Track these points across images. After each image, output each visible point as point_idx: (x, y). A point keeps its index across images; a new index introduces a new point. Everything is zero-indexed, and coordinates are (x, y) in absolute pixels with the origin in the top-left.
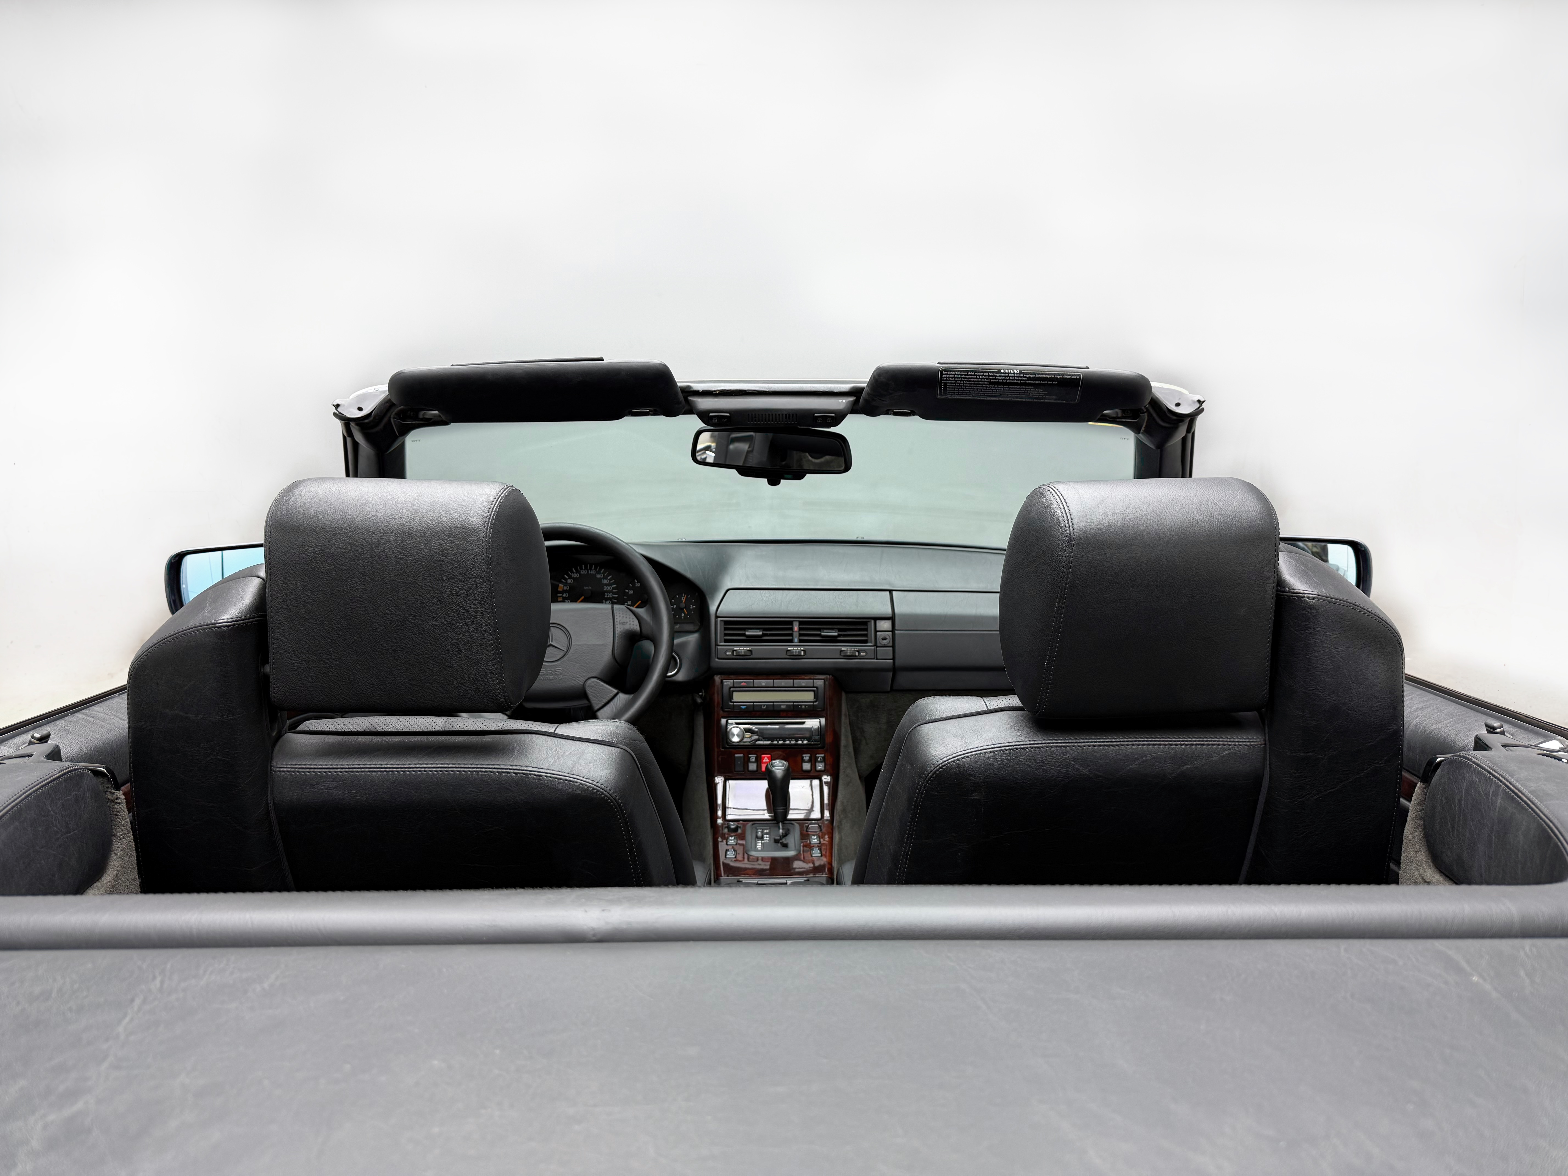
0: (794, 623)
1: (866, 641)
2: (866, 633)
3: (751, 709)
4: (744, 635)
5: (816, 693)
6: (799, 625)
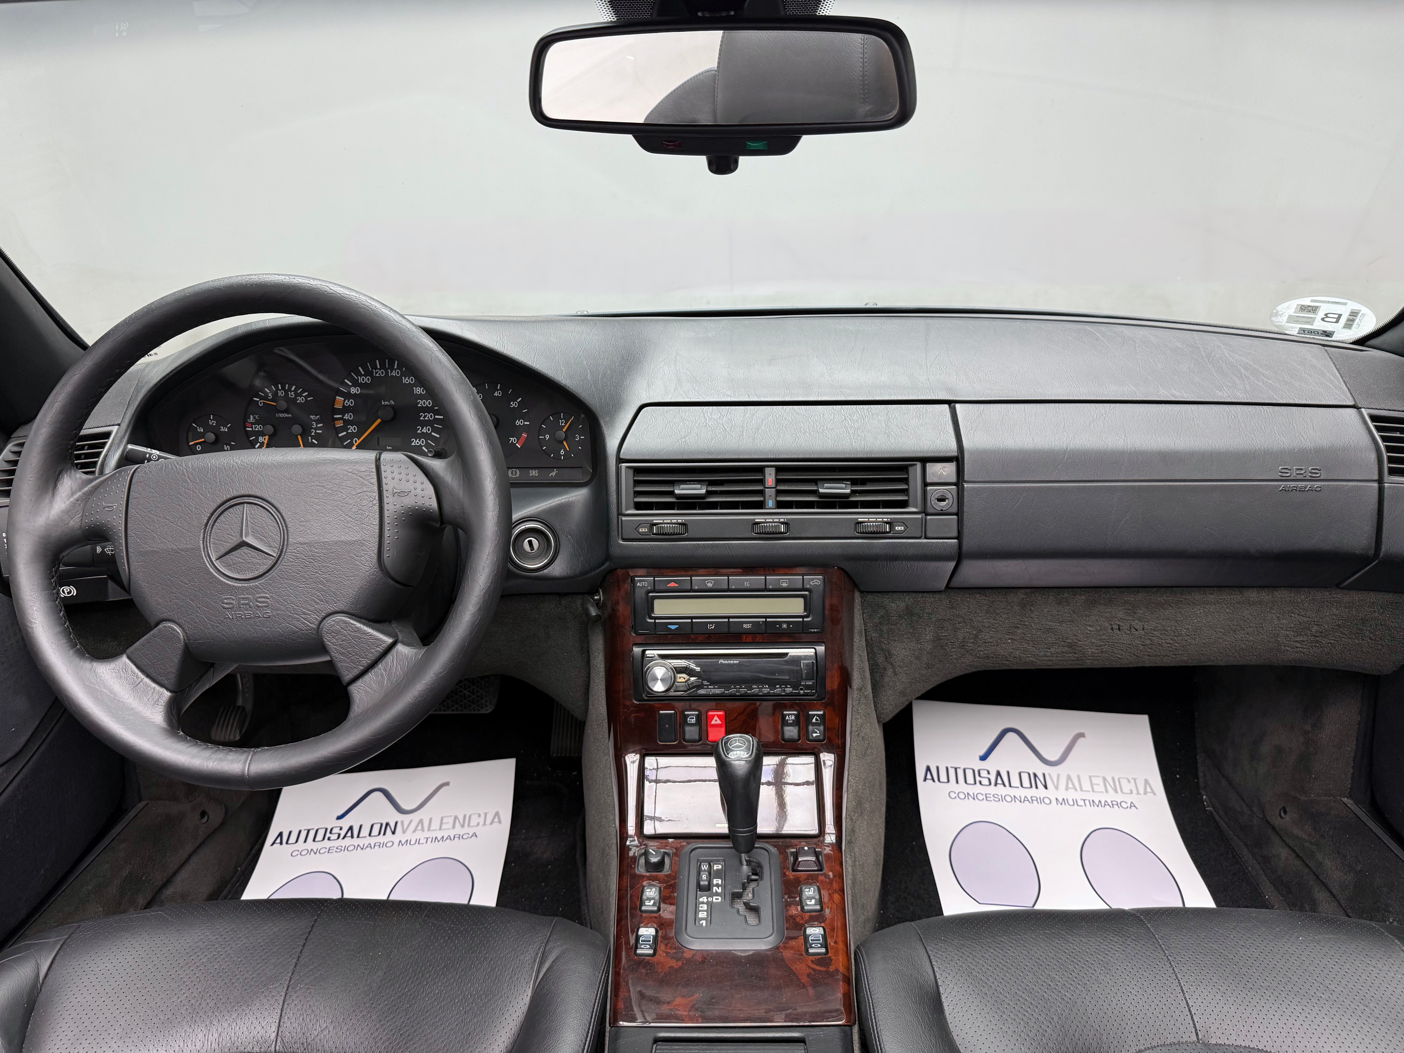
0: (767, 470)
1: (904, 504)
2: (905, 487)
3: (688, 630)
4: (671, 493)
5: (808, 600)
6: (776, 474)
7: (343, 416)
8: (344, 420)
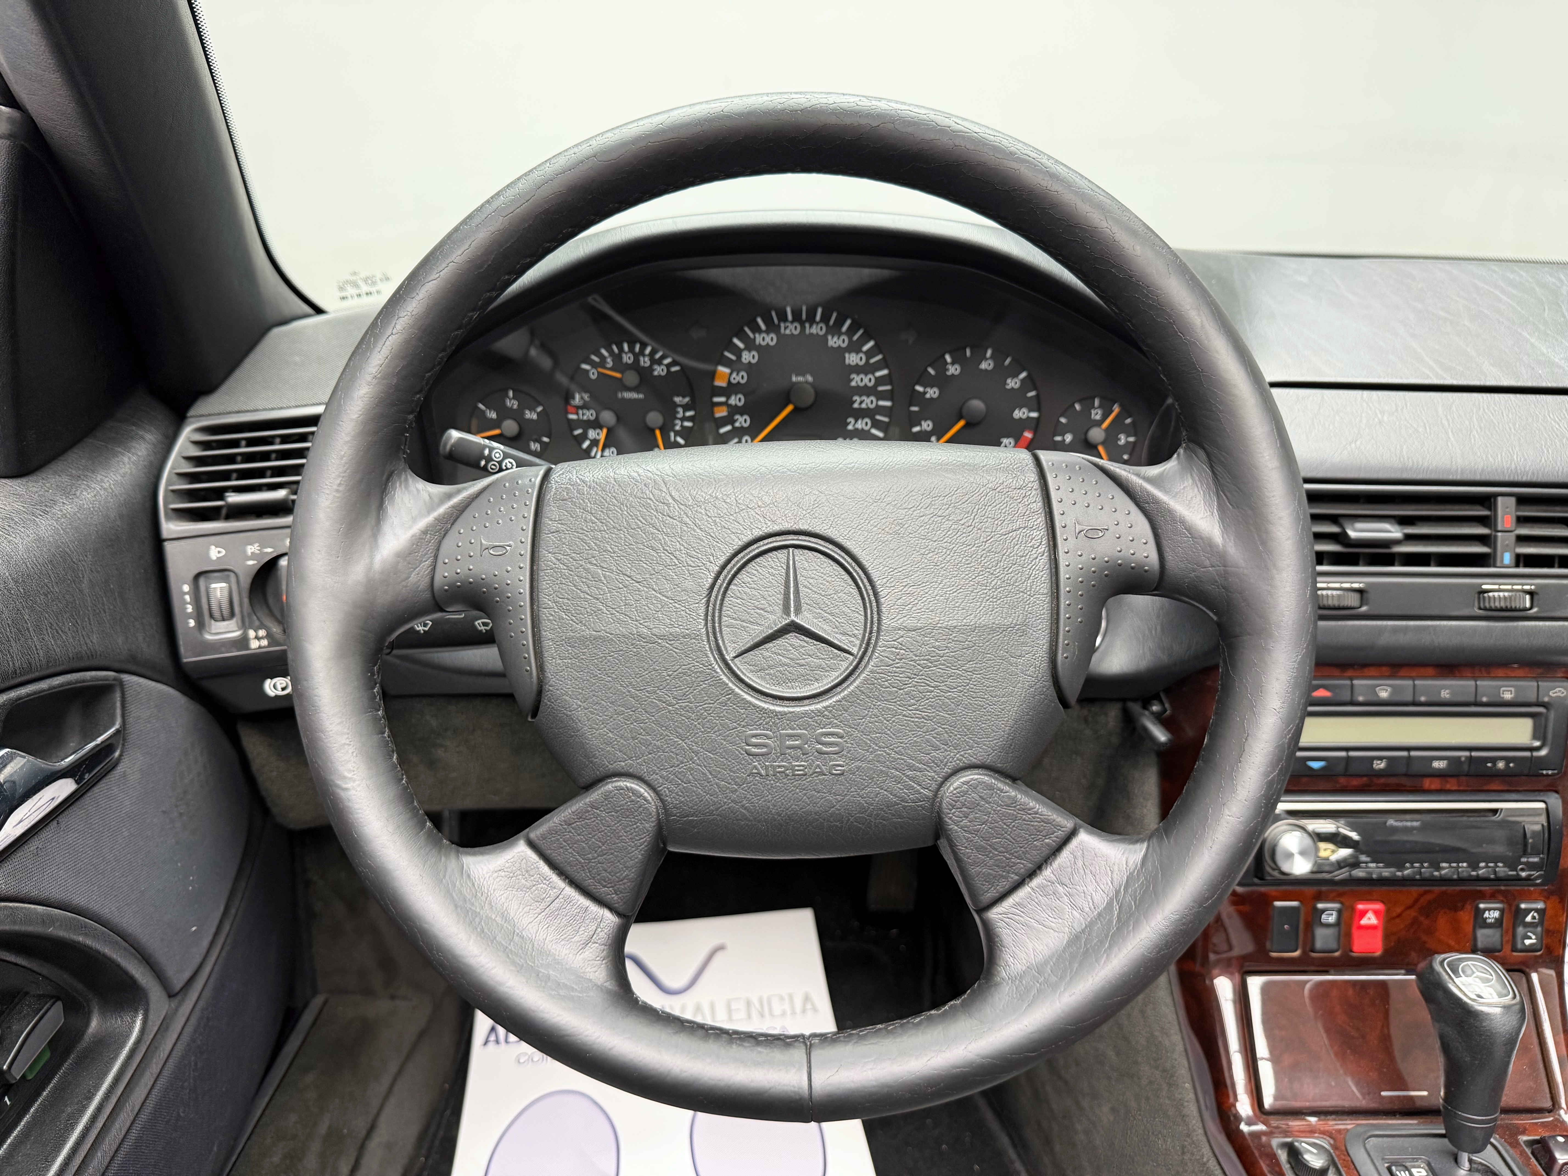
0: (1501, 502)
3: (1338, 770)
4: (1335, 537)
5: (1543, 721)
6: (1519, 508)
7: (728, 398)
8: (729, 406)
